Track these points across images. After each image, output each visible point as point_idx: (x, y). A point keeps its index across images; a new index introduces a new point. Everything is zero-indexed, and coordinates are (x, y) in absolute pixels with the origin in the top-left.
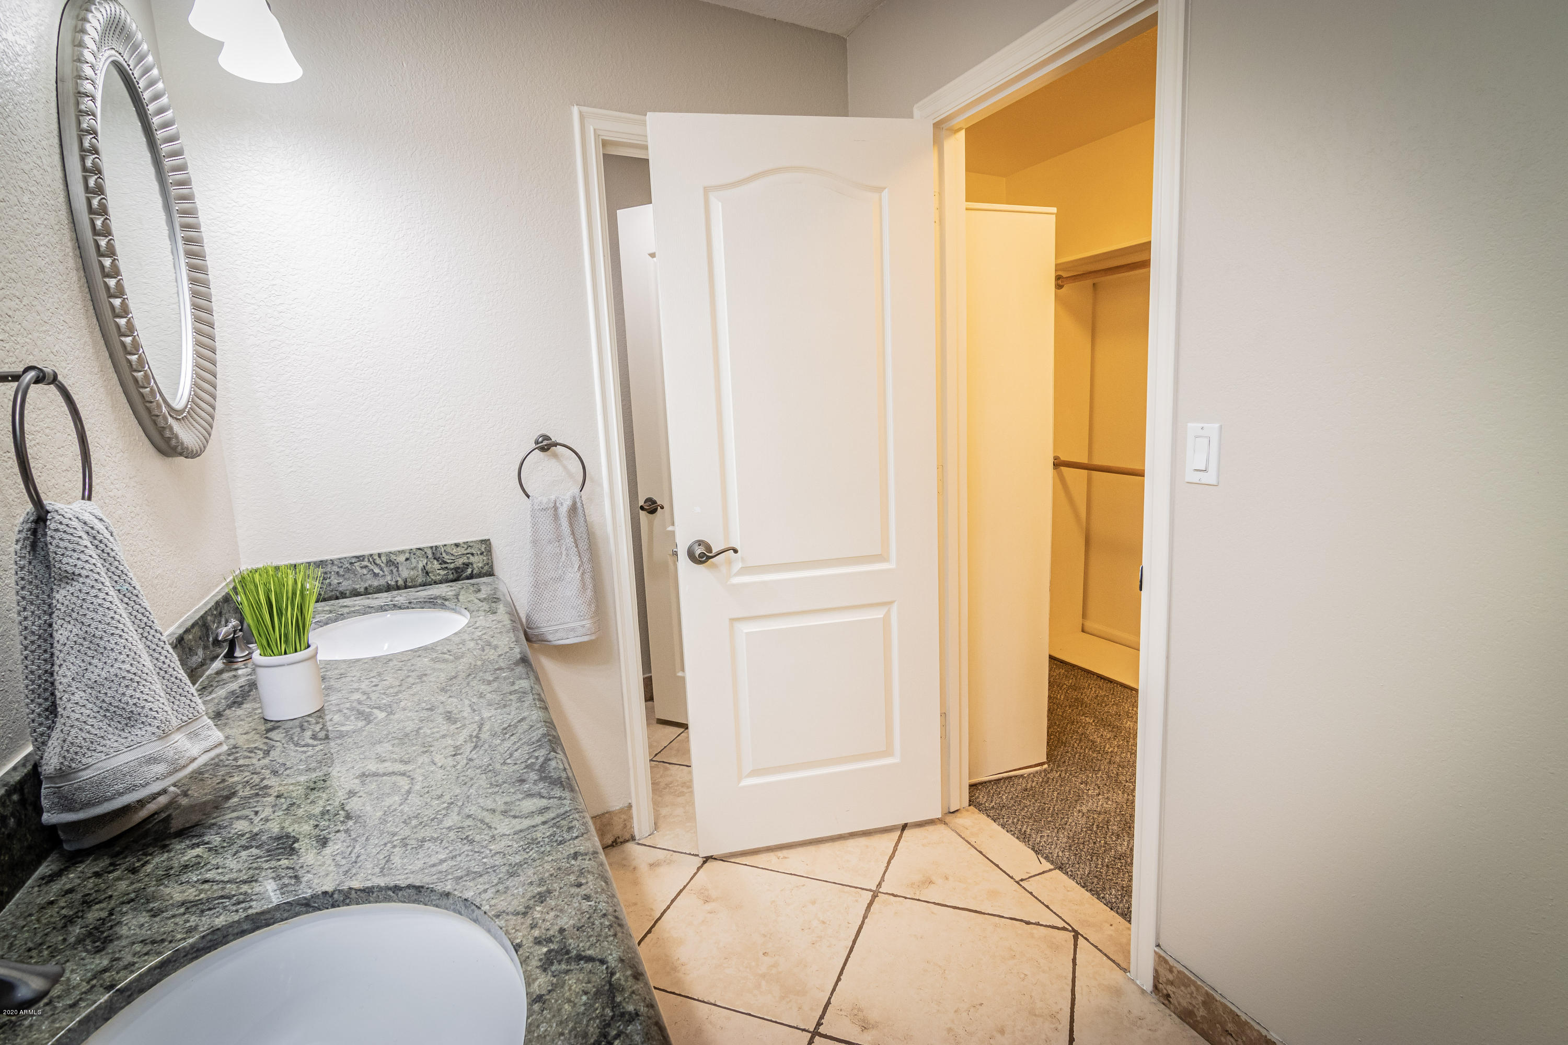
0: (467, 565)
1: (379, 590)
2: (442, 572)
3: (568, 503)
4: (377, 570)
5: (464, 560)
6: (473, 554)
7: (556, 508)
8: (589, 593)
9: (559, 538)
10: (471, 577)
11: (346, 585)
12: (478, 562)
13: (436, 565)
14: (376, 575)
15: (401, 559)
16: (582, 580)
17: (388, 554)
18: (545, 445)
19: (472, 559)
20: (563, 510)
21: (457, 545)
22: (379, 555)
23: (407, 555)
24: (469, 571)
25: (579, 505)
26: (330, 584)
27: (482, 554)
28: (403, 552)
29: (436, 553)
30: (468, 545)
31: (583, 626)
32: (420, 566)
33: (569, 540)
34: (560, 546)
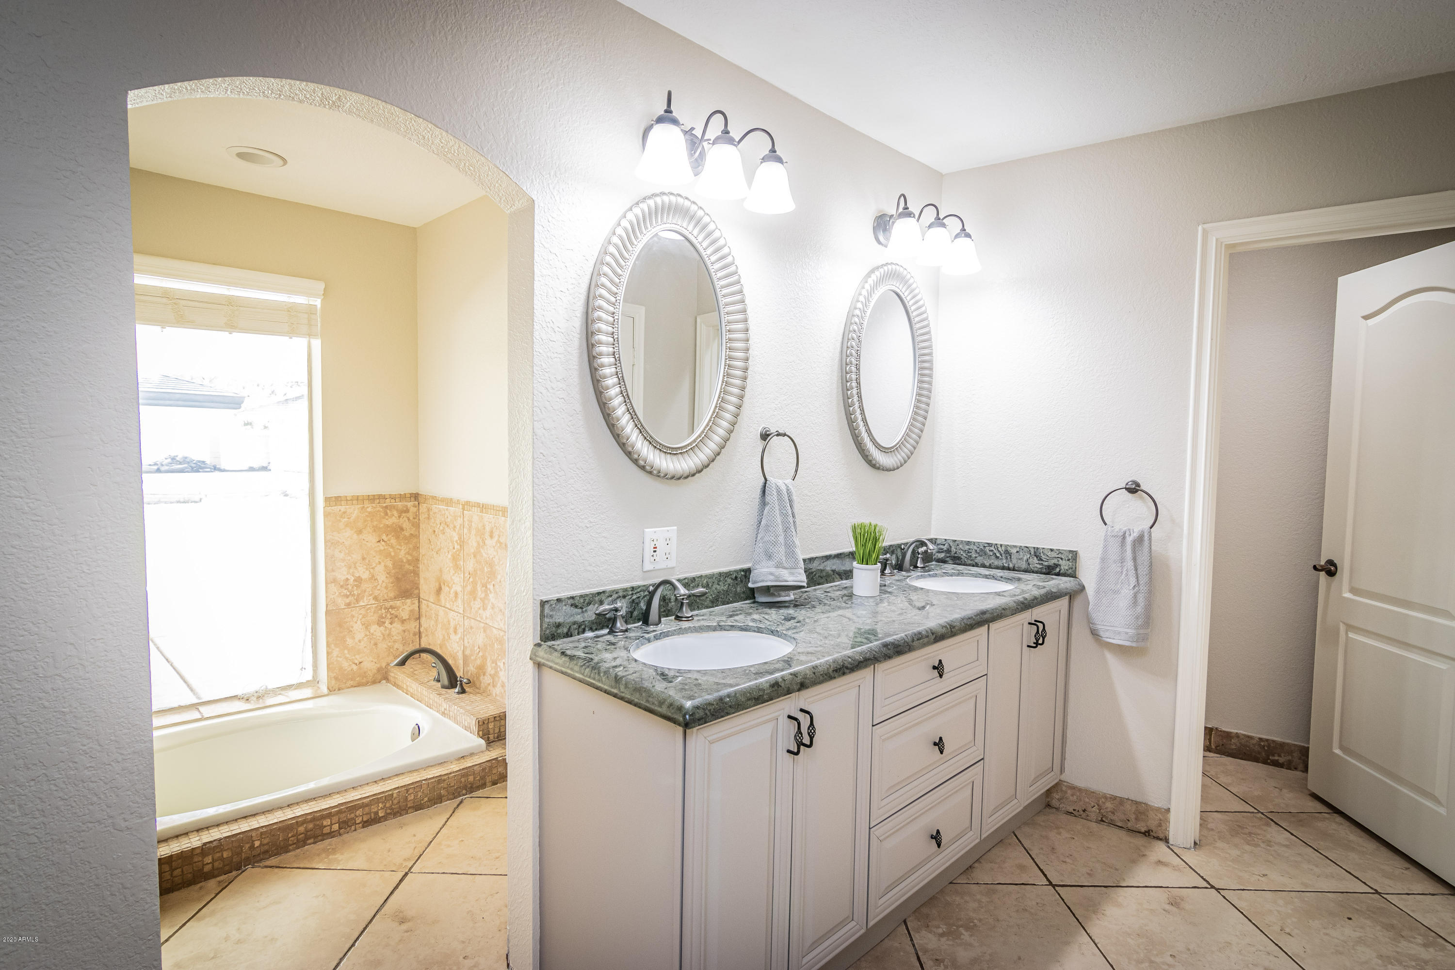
0: (1057, 565)
1: (997, 568)
2: (1039, 566)
3: (1135, 535)
4: (998, 555)
5: (1055, 561)
6: (1062, 559)
7: (1124, 537)
8: (1140, 609)
9: (1122, 561)
10: (1058, 574)
11: (979, 560)
12: (1065, 565)
13: (1035, 560)
14: (997, 557)
15: (1014, 551)
16: (1135, 596)
17: (1006, 546)
18: (1134, 489)
19: (1061, 562)
20: (1129, 540)
21: (1052, 550)
22: (1001, 545)
23: (1018, 549)
24: (1058, 570)
25: (1146, 538)
26: (971, 556)
27: (1069, 560)
28: (1015, 546)
29: (1037, 553)
30: (1060, 552)
31: (1127, 633)
32: (1025, 558)
33: (1130, 564)
34: (1122, 567)
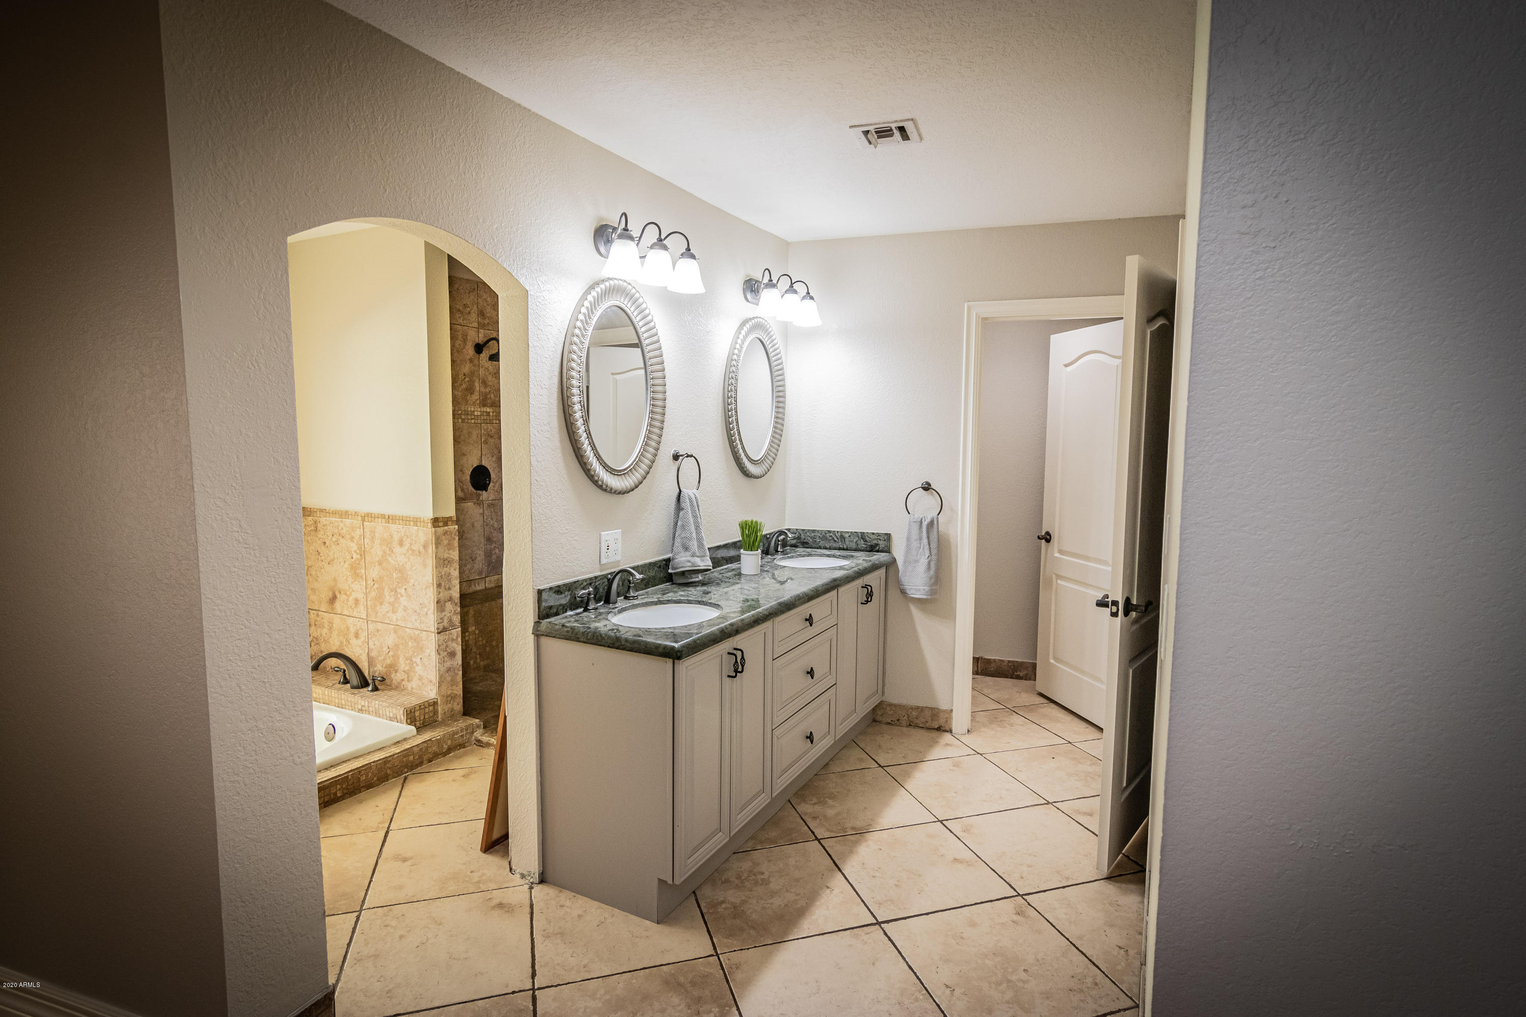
0: (877, 545)
2: (864, 546)
3: (928, 520)
4: (836, 539)
5: (875, 542)
6: (880, 540)
7: (921, 522)
8: (932, 572)
9: (920, 539)
10: (878, 551)
11: (822, 543)
12: (882, 544)
13: (862, 542)
14: (835, 541)
15: (847, 535)
16: (929, 563)
17: (842, 532)
18: (927, 487)
19: (880, 542)
20: (925, 524)
21: (873, 534)
22: (838, 532)
23: (850, 534)
24: (878, 548)
25: (935, 522)
27: (885, 540)
28: (848, 532)
29: (863, 536)
30: (879, 535)
31: (924, 590)
32: (855, 540)
33: (925, 541)
34: (920, 543)
